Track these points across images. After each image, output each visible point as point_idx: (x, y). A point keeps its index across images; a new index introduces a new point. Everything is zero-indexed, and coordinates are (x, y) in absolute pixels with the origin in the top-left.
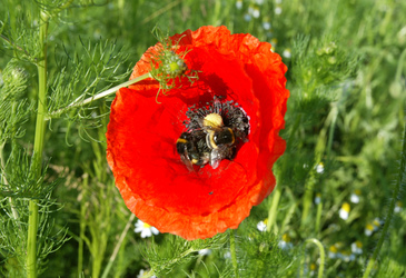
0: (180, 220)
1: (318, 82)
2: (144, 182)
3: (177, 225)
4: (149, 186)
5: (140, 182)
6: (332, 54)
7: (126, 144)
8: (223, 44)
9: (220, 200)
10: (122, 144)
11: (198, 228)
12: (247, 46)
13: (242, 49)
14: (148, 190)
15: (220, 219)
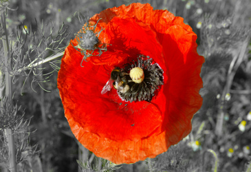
0: (111, 148)
1: (218, 47)
2: (84, 114)
3: (108, 152)
4: (88, 117)
5: (81, 114)
6: (228, 28)
7: (72, 86)
8: (147, 17)
9: (139, 132)
10: (69, 86)
11: (124, 154)
12: (165, 20)
13: (161, 22)
14: (86, 120)
15: (141, 149)
